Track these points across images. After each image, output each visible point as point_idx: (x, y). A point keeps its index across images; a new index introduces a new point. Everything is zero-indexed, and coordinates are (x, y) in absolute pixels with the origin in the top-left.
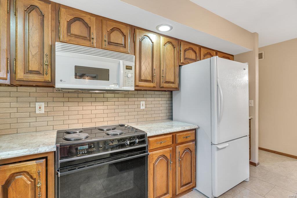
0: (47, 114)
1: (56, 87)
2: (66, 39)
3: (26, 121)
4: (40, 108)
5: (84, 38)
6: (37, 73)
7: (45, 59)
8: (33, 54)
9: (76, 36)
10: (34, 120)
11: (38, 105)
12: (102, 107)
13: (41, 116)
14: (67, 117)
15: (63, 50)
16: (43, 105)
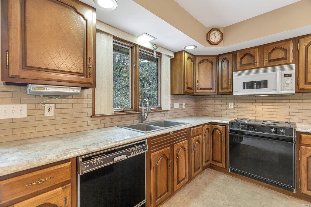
0: (234, 109)
1: (234, 95)
2: (239, 68)
3: (225, 111)
4: (231, 105)
5: (251, 64)
6: (226, 88)
7: (230, 81)
8: (225, 80)
9: (245, 65)
10: (228, 111)
11: (230, 103)
12: (271, 107)
13: (231, 109)
14: (245, 112)
15: (237, 75)
16: (232, 104)
